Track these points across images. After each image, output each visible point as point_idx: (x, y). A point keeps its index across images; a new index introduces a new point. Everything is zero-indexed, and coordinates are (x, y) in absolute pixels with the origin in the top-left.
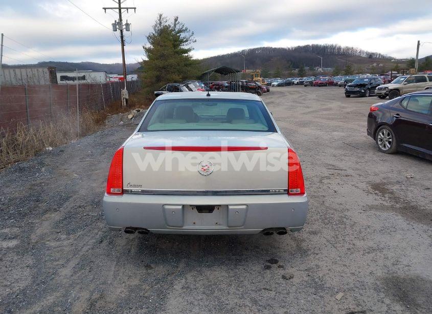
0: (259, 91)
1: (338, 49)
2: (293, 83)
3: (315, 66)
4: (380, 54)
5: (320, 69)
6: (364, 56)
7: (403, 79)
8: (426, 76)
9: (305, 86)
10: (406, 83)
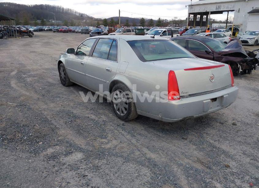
0: (31, 34)
1: (62, 9)
2: (44, 30)
3: (50, 19)
4: (86, 15)
5: (54, 21)
6: (78, 15)
7: (121, 30)
8: (131, 29)
9: (54, 32)
10: (123, 32)
